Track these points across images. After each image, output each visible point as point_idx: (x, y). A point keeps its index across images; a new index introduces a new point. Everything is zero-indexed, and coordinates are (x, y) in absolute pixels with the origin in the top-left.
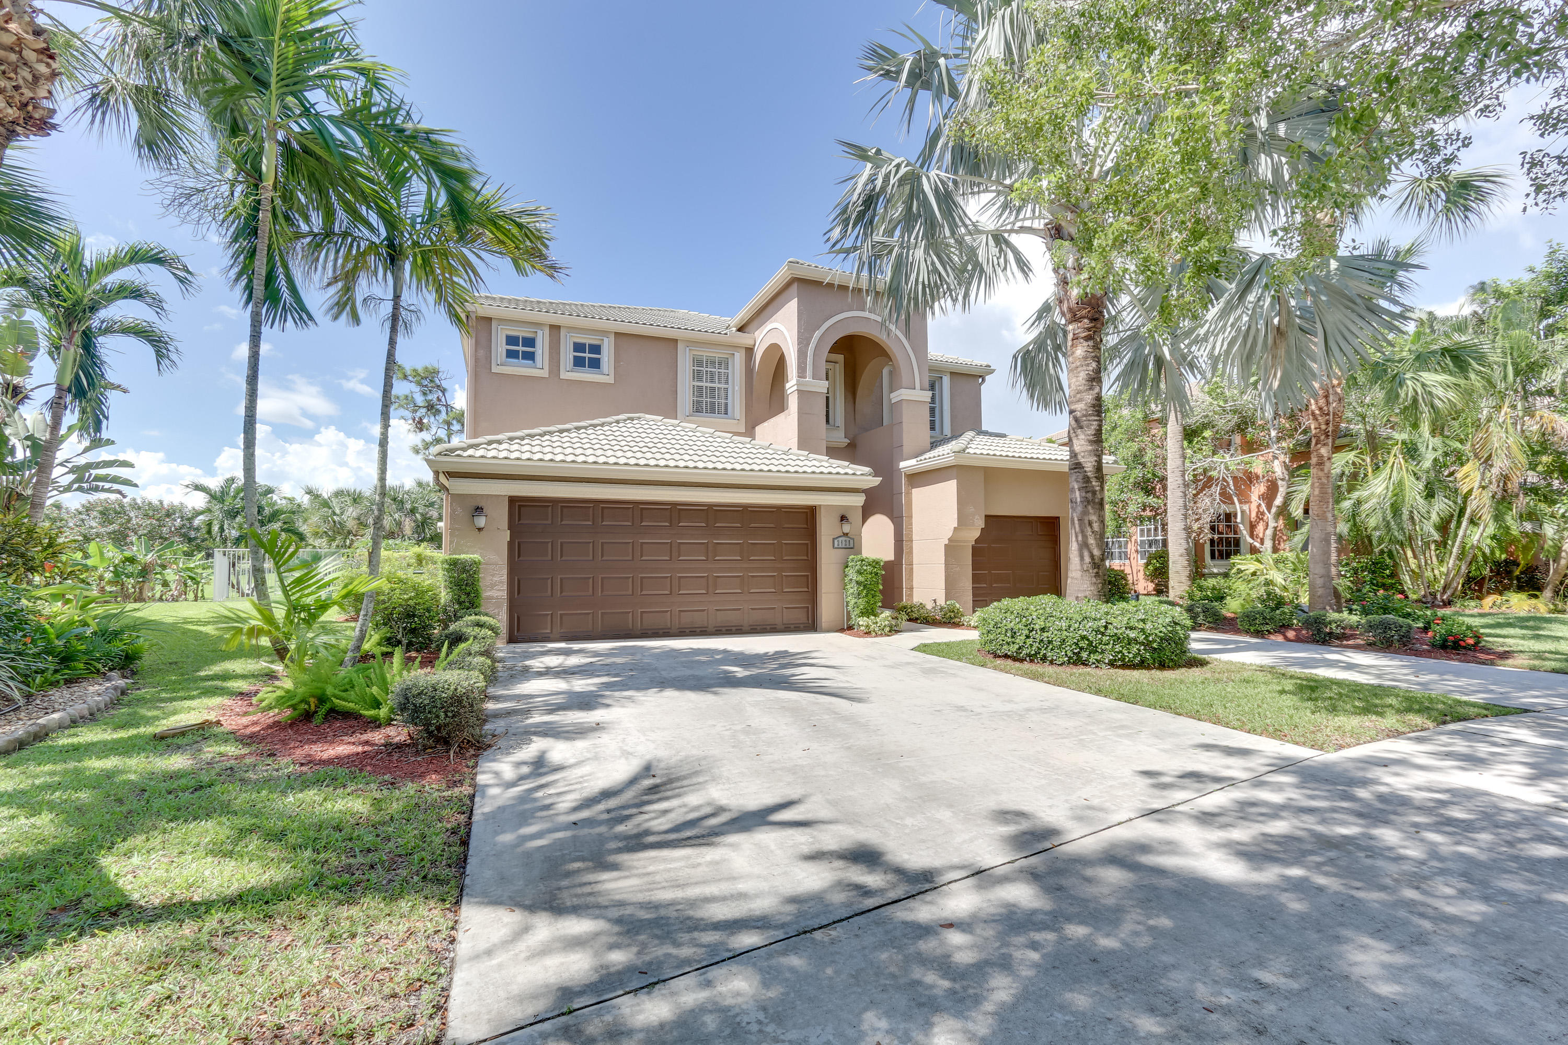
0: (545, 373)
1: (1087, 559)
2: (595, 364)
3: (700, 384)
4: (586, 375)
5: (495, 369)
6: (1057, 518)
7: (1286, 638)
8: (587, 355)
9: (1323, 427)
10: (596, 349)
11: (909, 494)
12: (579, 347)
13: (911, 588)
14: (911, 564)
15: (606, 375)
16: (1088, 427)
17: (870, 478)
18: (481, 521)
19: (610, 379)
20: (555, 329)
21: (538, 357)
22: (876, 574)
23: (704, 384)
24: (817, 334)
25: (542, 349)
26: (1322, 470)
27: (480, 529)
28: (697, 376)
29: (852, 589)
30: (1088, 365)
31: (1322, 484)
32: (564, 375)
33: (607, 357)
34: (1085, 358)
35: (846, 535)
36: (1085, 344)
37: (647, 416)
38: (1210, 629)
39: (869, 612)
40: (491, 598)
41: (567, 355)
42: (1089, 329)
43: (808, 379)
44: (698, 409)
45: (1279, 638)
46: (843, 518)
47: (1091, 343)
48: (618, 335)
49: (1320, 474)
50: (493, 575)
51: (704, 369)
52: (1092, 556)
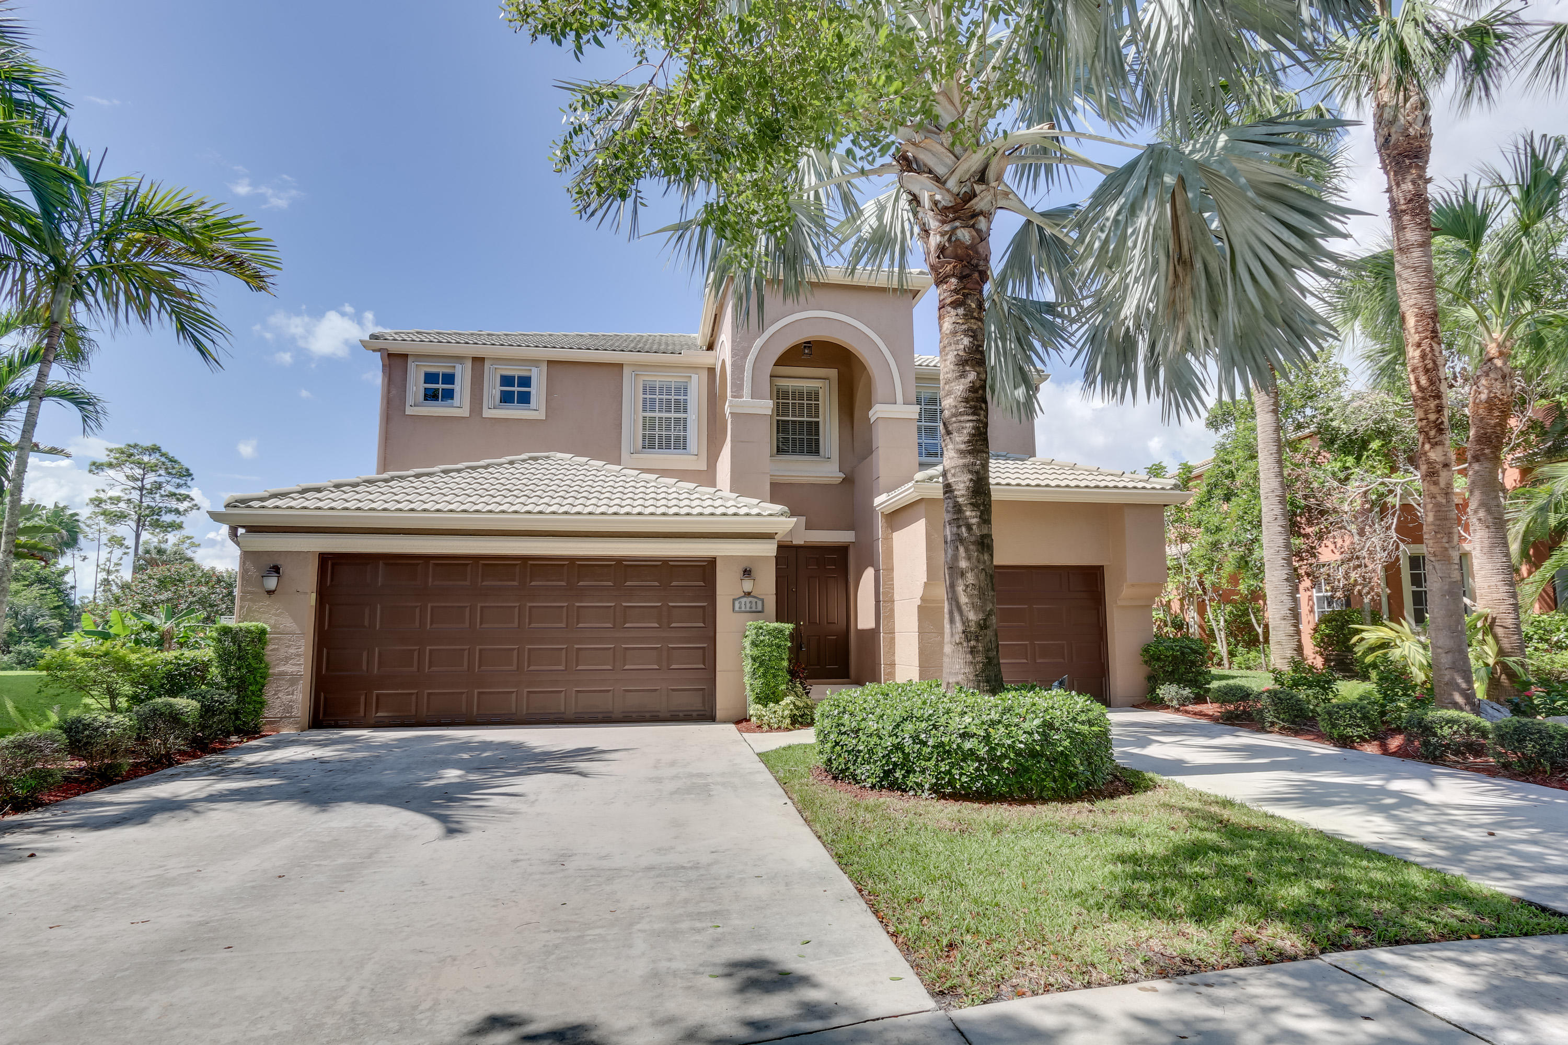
0: (465, 412)
1: (959, 627)
2: (525, 399)
3: (652, 415)
4: (514, 412)
5: (409, 411)
6: (1100, 568)
7: (1385, 751)
8: (516, 389)
9: (1432, 417)
10: (525, 381)
11: (888, 540)
12: (507, 380)
13: (893, 665)
14: (892, 632)
15: (536, 410)
16: (959, 431)
17: (783, 519)
18: (272, 583)
19: (541, 415)
20: (478, 361)
21: (457, 395)
22: (779, 646)
23: (657, 415)
24: (758, 343)
25: (462, 386)
26: (1436, 483)
27: (270, 592)
28: (648, 405)
29: (748, 666)
30: (957, 343)
31: (1438, 505)
32: (487, 413)
33: (538, 390)
34: (954, 333)
35: (748, 594)
36: (953, 312)
37: (559, 455)
38: (1283, 731)
39: (768, 697)
40: (283, 674)
41: (492, 389)
42: (956, 291)
43: (746, 398)
44: (650, 444)
45: (1371, 749)
46: (747, 573)
47: (961, 311)
48: (552, 363)
49: (1434, 489)
50: (289, 647)
51: (657, 397)
52: (965, 622)
